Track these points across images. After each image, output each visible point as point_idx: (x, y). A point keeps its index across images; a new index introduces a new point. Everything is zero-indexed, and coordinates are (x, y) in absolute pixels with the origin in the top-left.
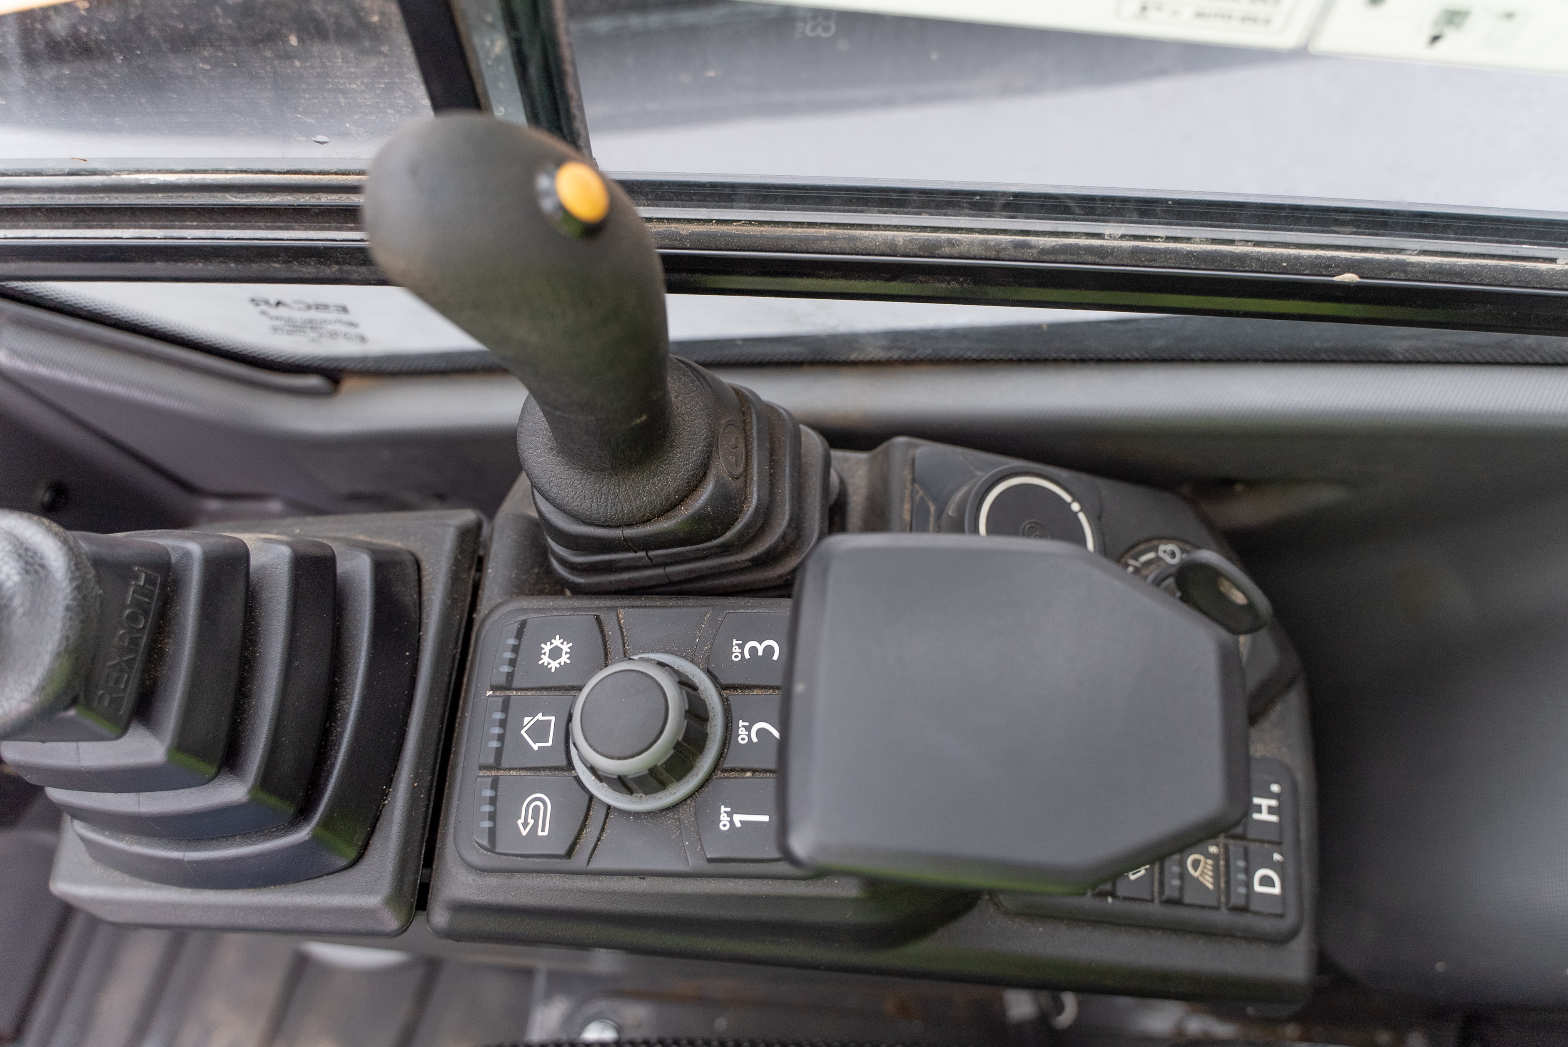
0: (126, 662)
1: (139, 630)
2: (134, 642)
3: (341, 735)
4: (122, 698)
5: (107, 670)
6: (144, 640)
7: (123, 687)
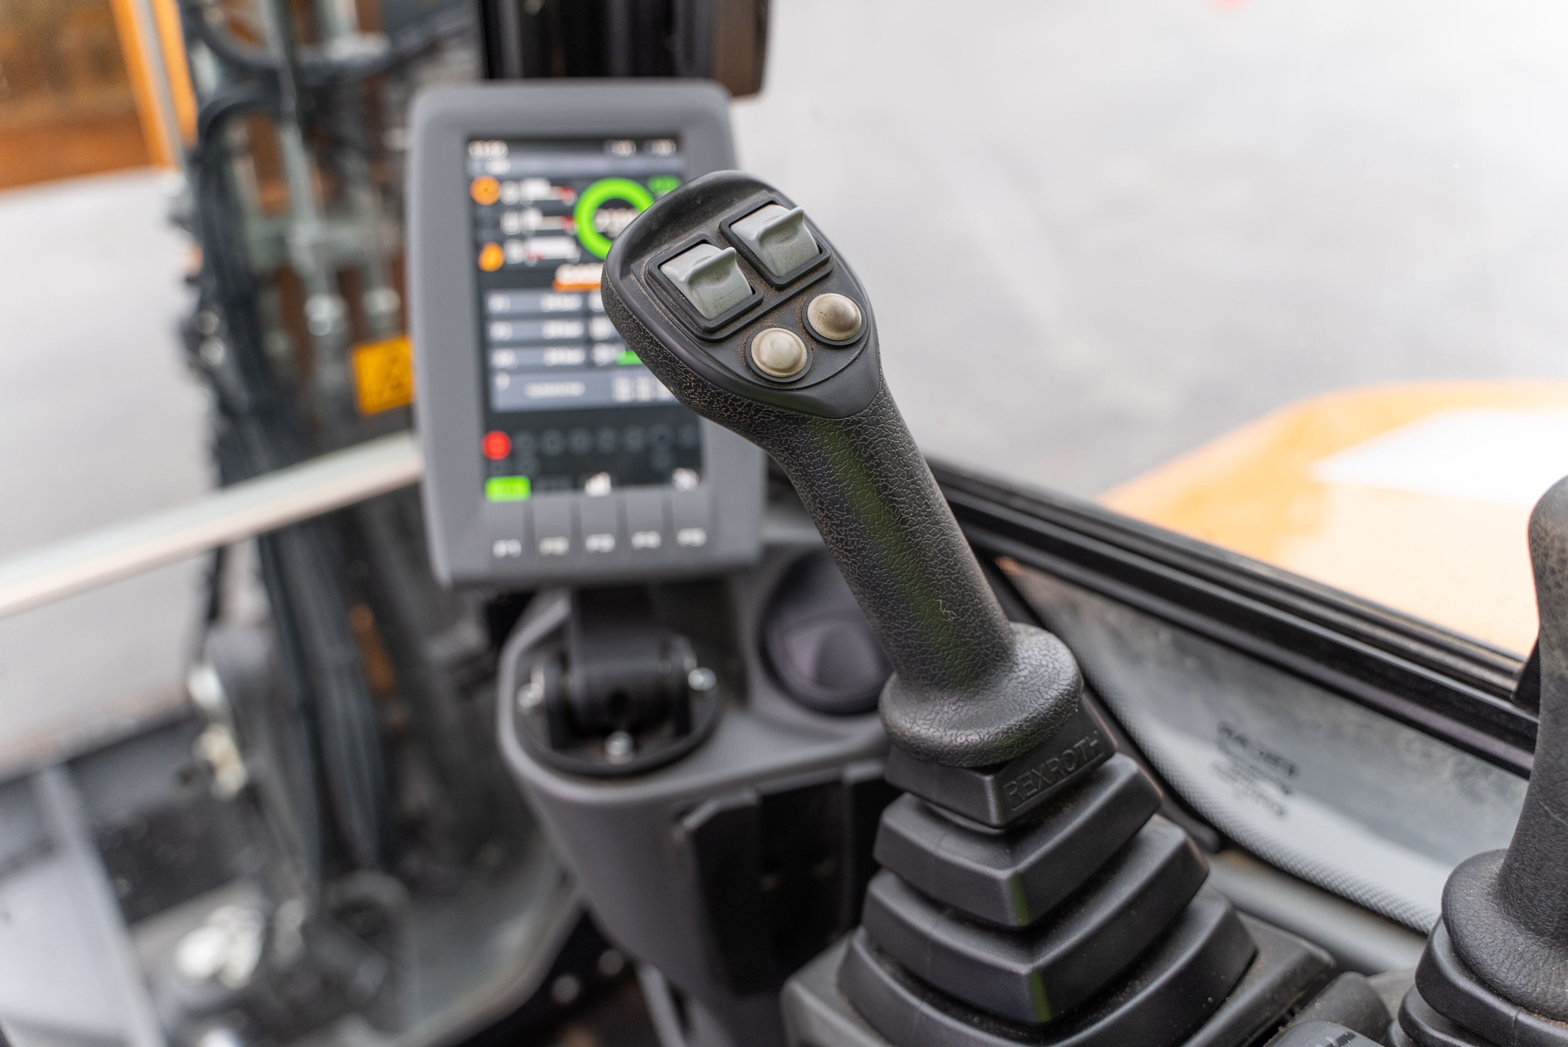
0: (1043, 781)
1: (1066, 771)
2: (1058, 775)
3: (1120, 1004)
4: (1022, 801)
5: (1029, 773)
6: (1064, 781)
7: (1028, 794)
